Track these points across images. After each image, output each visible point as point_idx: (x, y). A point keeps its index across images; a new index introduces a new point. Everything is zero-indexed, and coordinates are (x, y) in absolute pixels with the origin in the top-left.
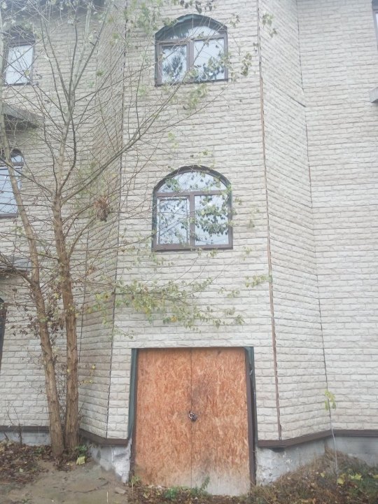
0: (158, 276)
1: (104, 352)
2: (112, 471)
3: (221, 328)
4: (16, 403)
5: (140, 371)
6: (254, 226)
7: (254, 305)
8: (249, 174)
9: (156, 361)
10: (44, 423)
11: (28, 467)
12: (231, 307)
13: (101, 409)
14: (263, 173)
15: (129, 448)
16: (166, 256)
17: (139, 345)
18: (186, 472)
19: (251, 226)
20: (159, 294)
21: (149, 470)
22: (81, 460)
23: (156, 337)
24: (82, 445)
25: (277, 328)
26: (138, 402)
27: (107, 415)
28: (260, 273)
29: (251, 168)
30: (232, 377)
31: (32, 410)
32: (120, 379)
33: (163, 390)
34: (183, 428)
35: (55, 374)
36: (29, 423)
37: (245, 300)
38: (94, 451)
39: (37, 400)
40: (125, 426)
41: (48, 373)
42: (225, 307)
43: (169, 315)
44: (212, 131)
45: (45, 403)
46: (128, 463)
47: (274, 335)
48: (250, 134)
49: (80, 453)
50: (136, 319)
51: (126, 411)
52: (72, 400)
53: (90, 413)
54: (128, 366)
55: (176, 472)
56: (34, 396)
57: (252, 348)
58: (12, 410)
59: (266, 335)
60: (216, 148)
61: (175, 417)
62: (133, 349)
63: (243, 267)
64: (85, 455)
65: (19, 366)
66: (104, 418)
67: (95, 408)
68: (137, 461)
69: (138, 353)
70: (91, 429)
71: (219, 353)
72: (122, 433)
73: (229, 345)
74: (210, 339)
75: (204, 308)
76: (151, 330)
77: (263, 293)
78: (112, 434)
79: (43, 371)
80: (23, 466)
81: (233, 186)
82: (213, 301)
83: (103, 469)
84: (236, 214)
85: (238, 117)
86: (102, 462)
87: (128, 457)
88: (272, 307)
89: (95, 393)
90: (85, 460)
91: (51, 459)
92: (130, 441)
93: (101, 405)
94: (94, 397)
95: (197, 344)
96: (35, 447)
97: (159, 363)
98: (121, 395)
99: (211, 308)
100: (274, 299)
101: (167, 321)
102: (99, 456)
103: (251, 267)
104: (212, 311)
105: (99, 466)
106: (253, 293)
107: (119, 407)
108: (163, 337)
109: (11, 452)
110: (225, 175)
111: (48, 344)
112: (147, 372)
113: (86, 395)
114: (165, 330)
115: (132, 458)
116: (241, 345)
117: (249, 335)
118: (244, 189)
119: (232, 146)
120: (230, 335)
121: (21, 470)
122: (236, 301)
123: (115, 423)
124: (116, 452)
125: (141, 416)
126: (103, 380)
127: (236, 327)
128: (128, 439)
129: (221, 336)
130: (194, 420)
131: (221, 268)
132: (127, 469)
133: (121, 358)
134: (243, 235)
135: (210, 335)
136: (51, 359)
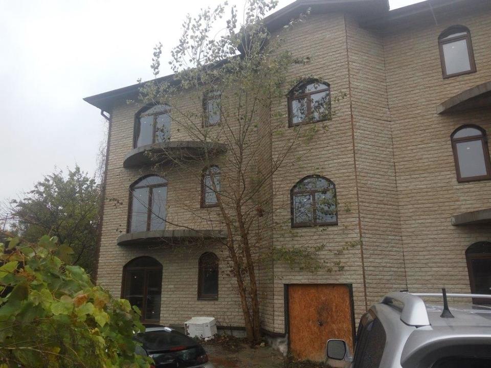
0: (295, 242)
1: (270, 285)
2: (278, 350)
3: (333, 273)
4: (228, 314)
5: (290, 298)
6: (350, 210)
7: (352, 258)
8: (346, 178)
9: (298, 291)
10: (243, 325)
11: (236, 346)
12: (338, 260)
13: (271, 317)
14: (355, 177)
15: (286, 339)
16: (299, 231)
17: (287, 282)
18: (318, 354)
19: (348, 211)
20: (297, 253)
21: (298, 351)
22: (262, 344)
23: (296, 277)
24: (263, 337)
25: (366, 273)
26: (290, 314)
27: (274, 320)
28: (355, 239)
29: (348, 174)
30: (342, 301)
31: (237, 317)
32: (279, 301)
33: (303, 307)
34: (315, 329)
35: (246, 297)
36: (236, 325)
37: (346, 256)
38: (270, 340)
39: (238, 312)
40: (283, 327)
41: (242, 296)
42: (335, 260)
43: (303, 265)
44: (323, 153)
45: (242, 314)
46: (286, 347)
47: (364, 277)
48: (346, 153)
49: (263, 341)
50: (285, 268)
51: (283, 318)
52: (256, 312)
53: (266, 320)
54: (283, 293)
55: (313, 353)
56: (237, 310)
57: (352, 284)
58: (226, 317)
59: (359, 277)
60: (326, 163)
61: (310, 323)
62: (285, 284)
63: (344, 236)
64: (265, 342)
65: (228, 293)
66: (272, 322)
67: (268, 316)
68: (292, 346)
69: (287, 287)
70: (267, 328)
71: (334, 287)
72: (281, 330)
73: (338, 283)
74: (326, 279)
75: (322, 261)
76: (294, 274)
77: (357, 252)
78: (276, 330)
79: (239, 296)
80: (234, 345)
81: (336, 186)
82: (328, 257)
83: (274, 349)
84: (339, 204)
85: (339, 142)
86: (273, 346)
87: (286, 343)
88: (363, 260)
89: (268, 308)
90: (265, 344)
91: (247, 343)
92: (287, 335)
93: (271, 315)
94: (267, 310)
95: (319, 282)
96: (239, 338)
97: (300, 293)
98: (280, 309)
99: (326, 261)
100: (364, 255)
101: (302, 269)
102: (272, 343)
103: (349, 236)
104: (327, 263)
105: (272, 349)
106: (351, 251)
107: (279, 316)
108: (301, 277)
109: (228, 339)
110: (331, 180)
111: (240, 282)
112: (294, 298)
113: (264, 309)
114: (301, 274)
115: (289, 344)
116: (345, 282)
117: (349, 277)
118: (343, 187)
119: (335, 161)
120: (338, 277)
121: (233, 347)
122: (341, 257)
123: (278, 324)
124: (279, 340)
125: (292, 322)
126: (270, 301)
127: (341, 272)
128: (285, 333)
129: (333, 277)
130: (321, 325)
131: (332, 237)
132: (286, 350)
133: (279, 289)
134: (344, 216)
135: (327, 277)
136: (243, 289)
